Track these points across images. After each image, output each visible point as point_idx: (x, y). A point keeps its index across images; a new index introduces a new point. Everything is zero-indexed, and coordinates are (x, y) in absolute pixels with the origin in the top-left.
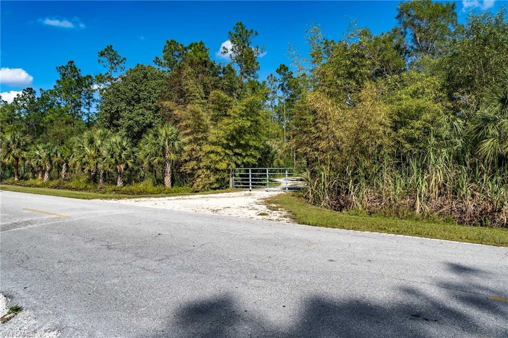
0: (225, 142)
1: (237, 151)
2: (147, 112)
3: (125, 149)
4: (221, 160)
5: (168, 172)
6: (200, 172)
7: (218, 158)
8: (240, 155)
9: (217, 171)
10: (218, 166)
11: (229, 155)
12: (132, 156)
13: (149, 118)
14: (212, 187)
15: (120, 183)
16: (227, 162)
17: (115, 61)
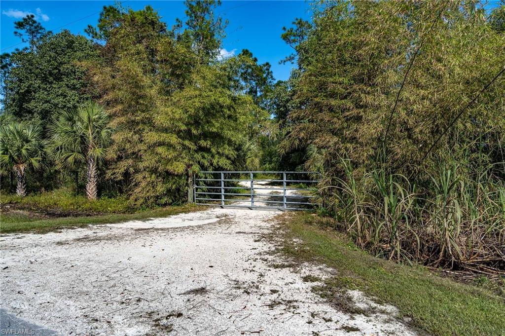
0: (183, 127)
1: (203, 143)
2: (70, 93)
3: (27, 141)
4: (176, 159)
5: (92, 176)
6: (139, 177)
7: (171, 154)
8: (207, 150)
9: (168, 175)
10: (170, 168)
11: (190, 149)
12: (40, 152)
13: (73, 100)
14: (159, 201)
15: (20, 192)
16: (186, 160)
17: (39, 36)
